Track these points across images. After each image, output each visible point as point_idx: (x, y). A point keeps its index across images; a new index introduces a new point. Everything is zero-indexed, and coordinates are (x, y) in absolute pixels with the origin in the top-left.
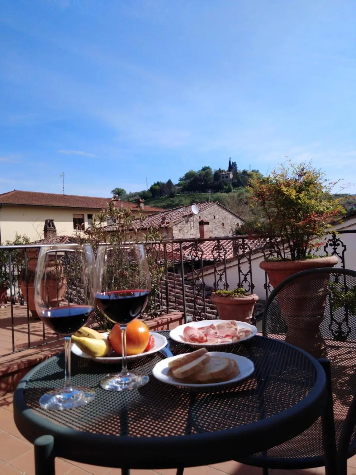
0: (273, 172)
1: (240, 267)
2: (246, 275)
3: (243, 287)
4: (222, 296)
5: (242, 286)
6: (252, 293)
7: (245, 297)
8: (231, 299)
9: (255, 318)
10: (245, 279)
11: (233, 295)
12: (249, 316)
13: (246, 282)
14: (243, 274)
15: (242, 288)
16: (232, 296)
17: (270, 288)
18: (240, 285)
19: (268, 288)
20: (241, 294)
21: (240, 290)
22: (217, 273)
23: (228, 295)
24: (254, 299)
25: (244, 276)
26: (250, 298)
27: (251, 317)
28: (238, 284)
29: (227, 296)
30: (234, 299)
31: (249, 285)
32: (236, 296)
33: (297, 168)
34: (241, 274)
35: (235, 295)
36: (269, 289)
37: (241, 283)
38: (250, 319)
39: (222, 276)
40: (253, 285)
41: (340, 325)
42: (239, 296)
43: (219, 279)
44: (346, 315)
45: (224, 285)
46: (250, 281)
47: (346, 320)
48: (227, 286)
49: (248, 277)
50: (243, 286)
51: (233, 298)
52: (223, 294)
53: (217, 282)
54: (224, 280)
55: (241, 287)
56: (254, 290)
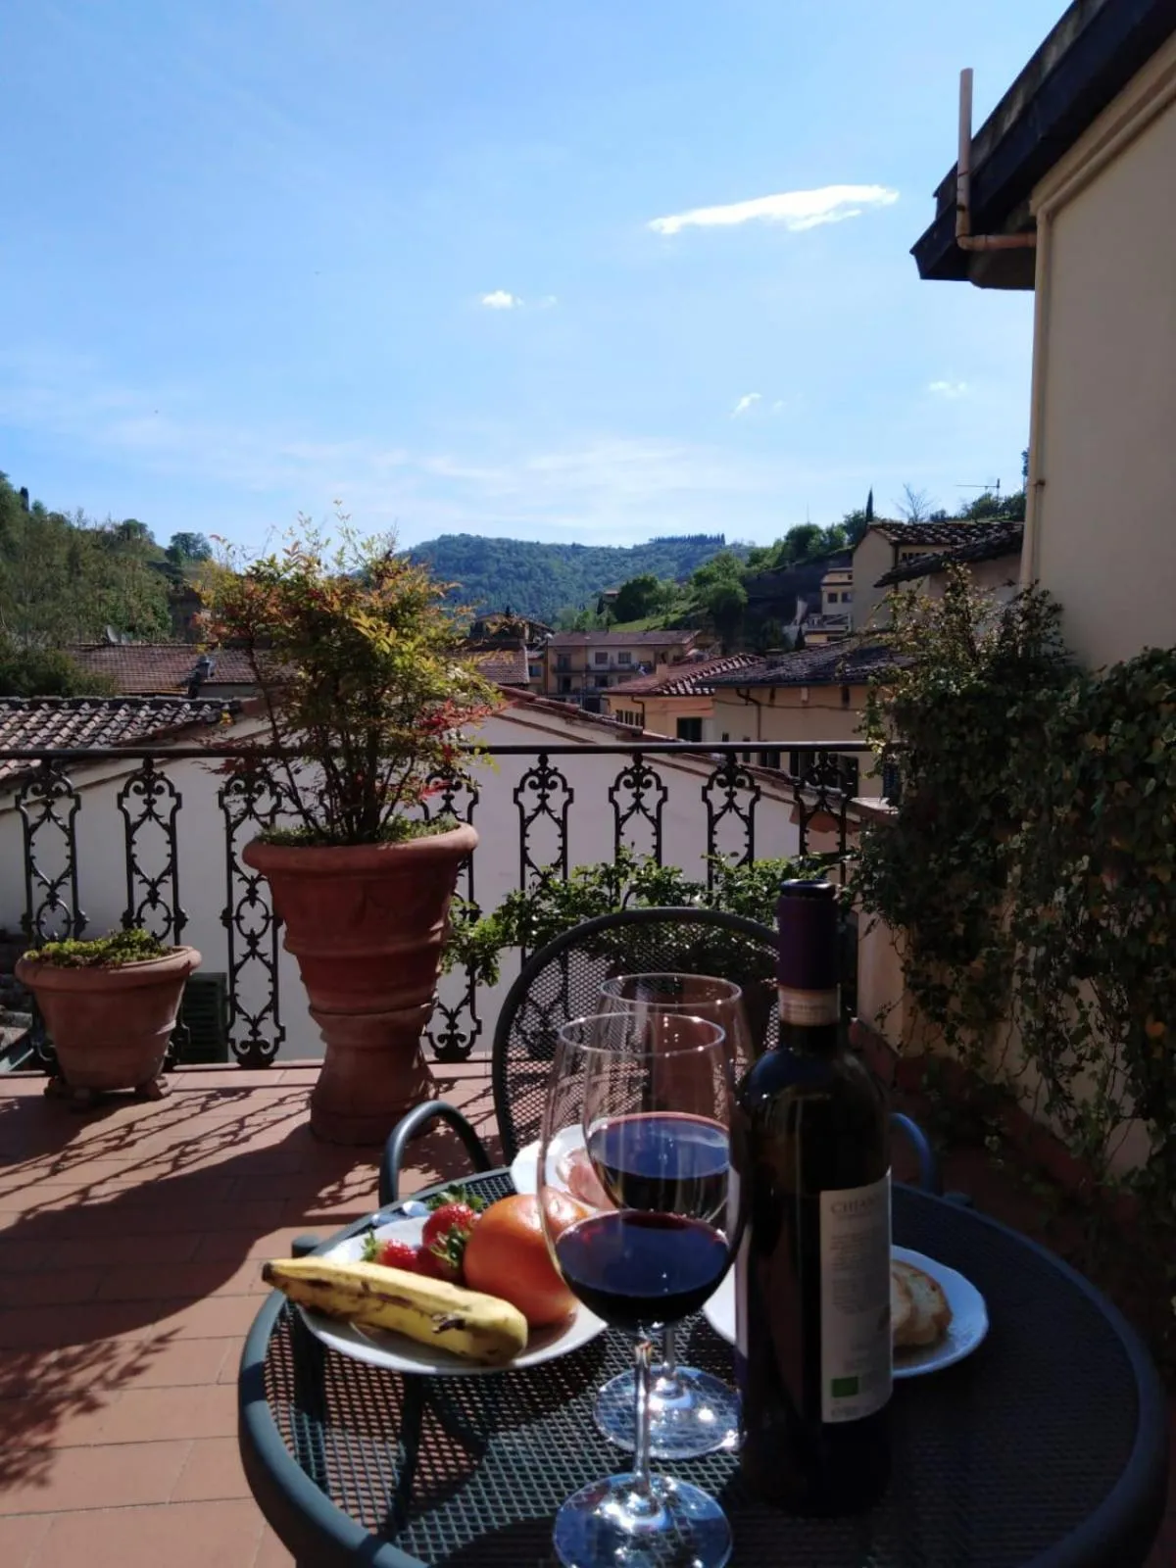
0: (290, 549)
1: (135, 856)
2: (154, 885)
3: (143, 924)
4: (74, 963)
5: (140, 921)
6: (177, 942)
7: (160, 959)
8: (112, 972)
9: (184, 1027)
10: (153, 898)
11: (119, 956)
12: (167, 1022)
13: (154, 907)
14: (145, 880)
15: (140, 927)
16: (114, 962)
17: (241, 922)
18: (131, 919)
19: (234, 922)
20: (142, 950)
21: (136, 938)
22: (39, 880)
23: (100, 960)
24: (189, 962)
25: (146, 888)
26: (175, 961)
27: (173, 1025)
28: (125, 914)
29: (95, 964)
30: (121, 971)
31: (165, 915)
32: (129, 961)
33: (363, 544)
34: (137, 878)
35: (124, 955)
36: (239, 926)
37: (136, 911)
38: (168, 1032)
39: (58, 892)
40: (183, 914)
41: (452, 1016)
42: (140, 959)
43: (45, 899)
44: (471, 988)
45: (67, 922)
46: (170, 904)
47: (470, 1000)
48: (77, 924)
49: (165, 891)
50: (143, 920)
51: (120, 967)
52: (79, 958)
53: (35, 910)
54: (65, 902)
55: (135, 924)
56: (183, 933)
